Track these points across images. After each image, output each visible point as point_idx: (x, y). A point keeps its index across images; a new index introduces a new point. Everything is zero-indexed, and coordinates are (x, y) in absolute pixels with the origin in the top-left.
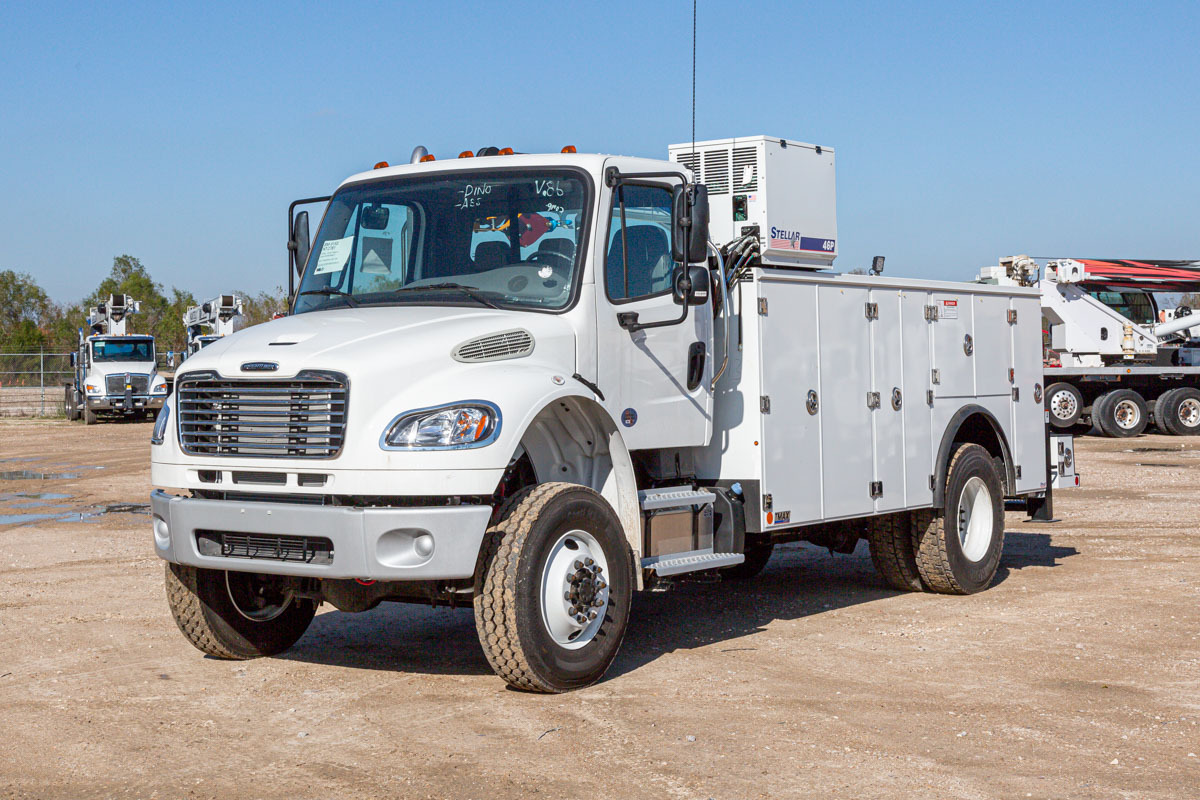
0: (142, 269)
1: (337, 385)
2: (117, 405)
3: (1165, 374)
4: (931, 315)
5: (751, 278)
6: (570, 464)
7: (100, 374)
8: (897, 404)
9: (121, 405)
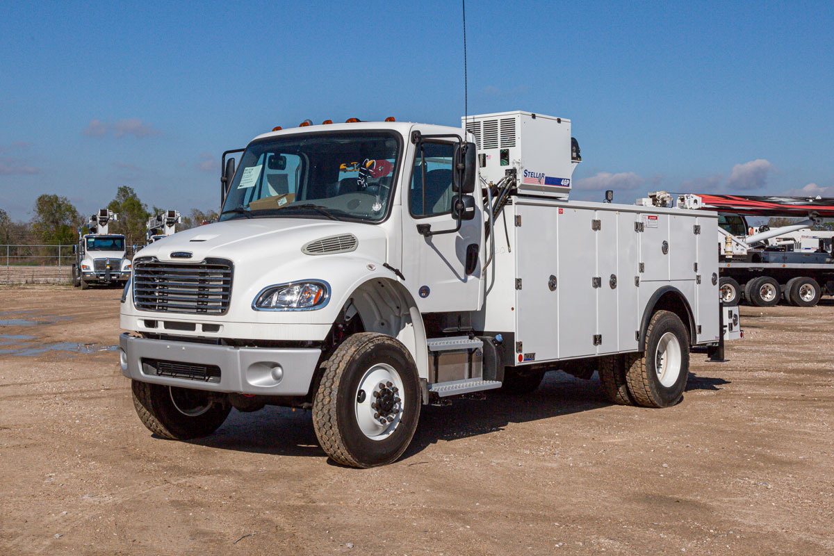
0: (135, 195)
1: (226, 268)
2: (101, 278)
3: (752, 268)
4: (639, 227)
5: (511, 203)
6: (387, 321)
7: (91, 259)
8: (613, 284)
9: (103, 278)
